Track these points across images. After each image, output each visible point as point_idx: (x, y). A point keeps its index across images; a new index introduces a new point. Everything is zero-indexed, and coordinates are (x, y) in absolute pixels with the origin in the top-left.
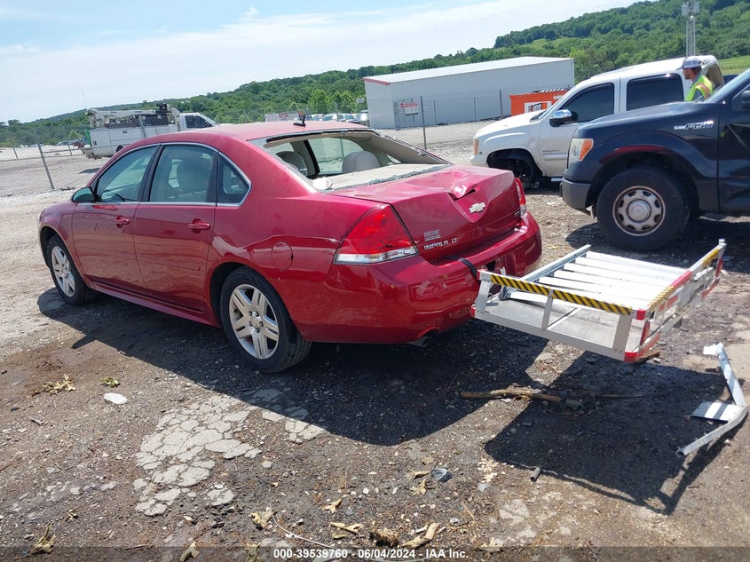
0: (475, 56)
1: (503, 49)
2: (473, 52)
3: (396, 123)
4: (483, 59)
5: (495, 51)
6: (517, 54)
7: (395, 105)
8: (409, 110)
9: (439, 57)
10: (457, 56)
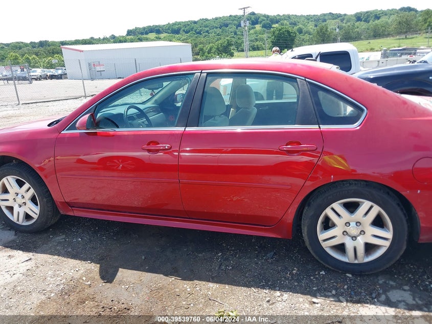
0: (114, 39)
1: (132, 37)
2: (113, 37)
3: (91, 76)
4: (121, 42)
5: (127, 37)
6: (140, 40)
7: (89, 64)
8: (98, 68)
9: (92, 38)
10: (104, 39)
